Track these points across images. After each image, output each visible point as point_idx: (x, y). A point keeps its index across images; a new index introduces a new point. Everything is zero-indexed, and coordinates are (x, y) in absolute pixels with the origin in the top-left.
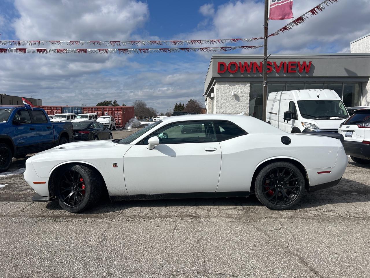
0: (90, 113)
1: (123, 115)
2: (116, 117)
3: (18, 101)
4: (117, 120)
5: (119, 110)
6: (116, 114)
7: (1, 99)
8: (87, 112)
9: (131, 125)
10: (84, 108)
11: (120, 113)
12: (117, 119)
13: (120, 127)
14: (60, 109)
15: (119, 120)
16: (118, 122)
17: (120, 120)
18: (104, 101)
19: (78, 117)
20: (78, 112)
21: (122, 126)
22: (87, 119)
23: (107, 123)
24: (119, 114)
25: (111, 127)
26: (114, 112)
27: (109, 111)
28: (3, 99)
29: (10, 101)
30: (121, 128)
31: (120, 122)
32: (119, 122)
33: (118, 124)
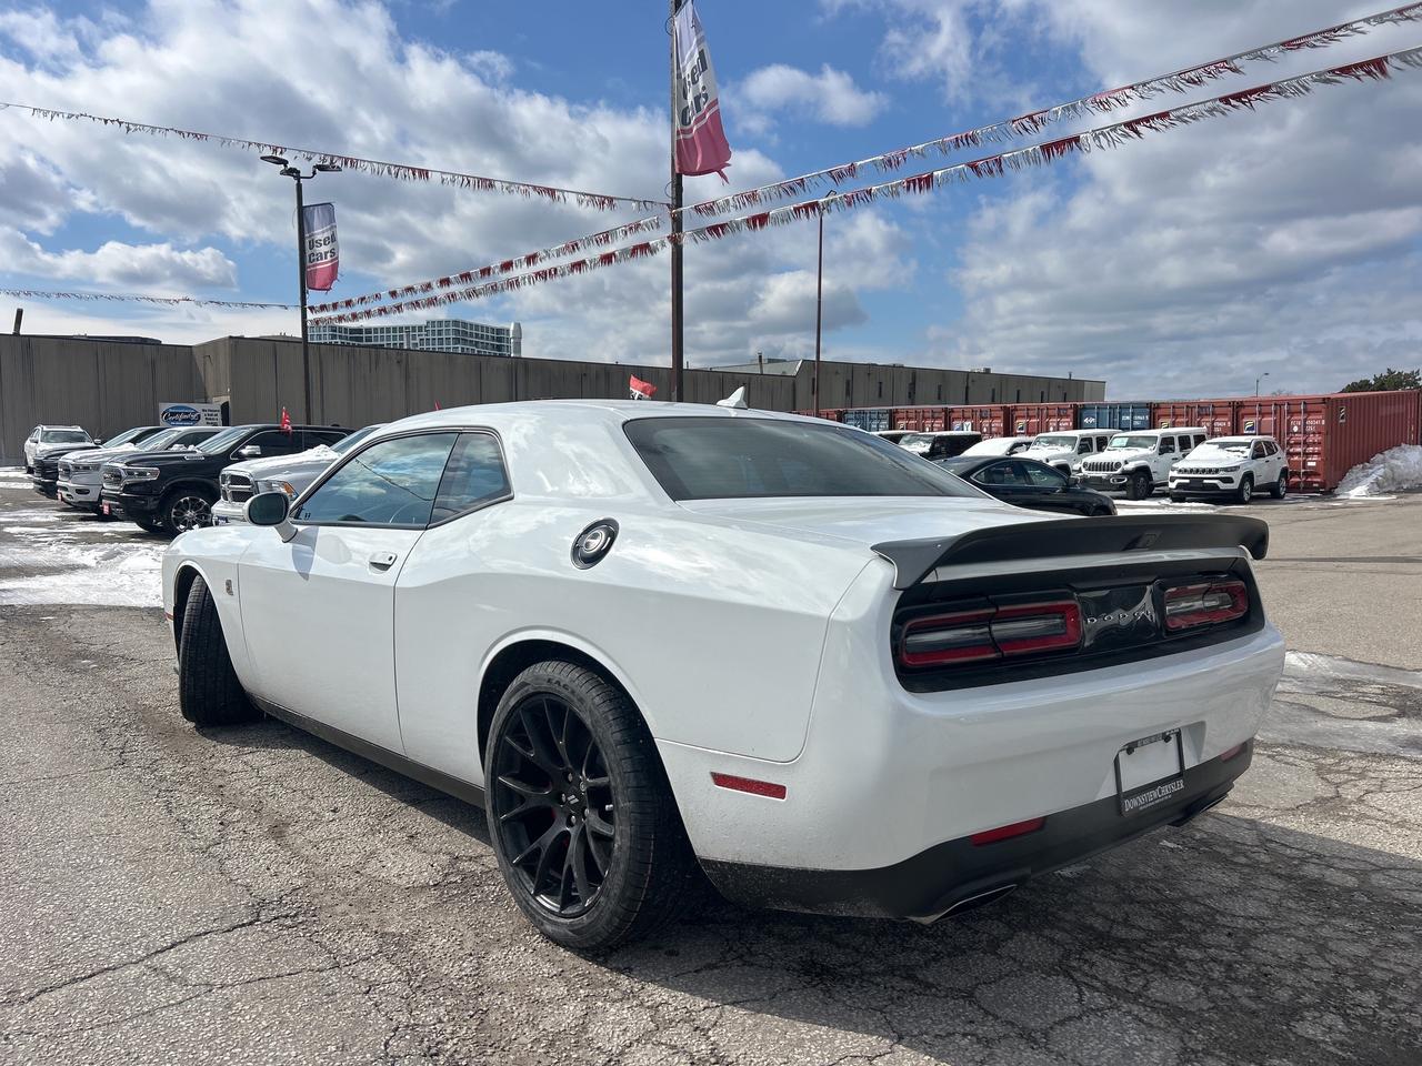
0: (1181, 424)
1: (1332, 430)
2: (1297, 444)
3: (1018, 392)
4: (1298, 454)
5: (1309, 408)
6: (1296, 429)
7: (967, 388)
8: (1169, 421)
9: (1371, 479)
10: (1158, 406)
11: (1315, 422)
12: (1298, 450)
13: (1308, 488)
14: (1070, 412)
15: (1307, 454)
16: (1305, 462)
17: (1313, 454)
18: (1382, 371)
19: (1116, 442)
20: (1136, 423)
21: (1323, 485)
22: (1150, 452)
23: (1226, 470)
24: (1310, 429)
25: (1242, 484)
26: (1289, 421)
27: (1262, 414)
28: (970, 385)
29: (994, 390)
30: (1316, 490)
31: (1314, 464)
32: (1310, 464)
33: (1304, 473)
